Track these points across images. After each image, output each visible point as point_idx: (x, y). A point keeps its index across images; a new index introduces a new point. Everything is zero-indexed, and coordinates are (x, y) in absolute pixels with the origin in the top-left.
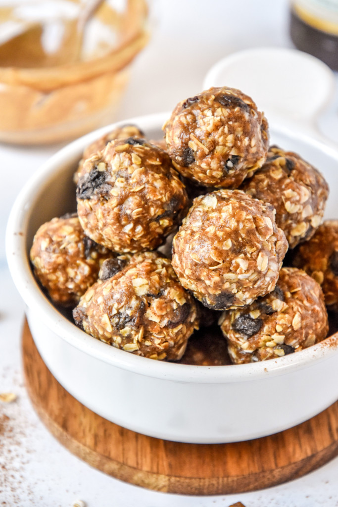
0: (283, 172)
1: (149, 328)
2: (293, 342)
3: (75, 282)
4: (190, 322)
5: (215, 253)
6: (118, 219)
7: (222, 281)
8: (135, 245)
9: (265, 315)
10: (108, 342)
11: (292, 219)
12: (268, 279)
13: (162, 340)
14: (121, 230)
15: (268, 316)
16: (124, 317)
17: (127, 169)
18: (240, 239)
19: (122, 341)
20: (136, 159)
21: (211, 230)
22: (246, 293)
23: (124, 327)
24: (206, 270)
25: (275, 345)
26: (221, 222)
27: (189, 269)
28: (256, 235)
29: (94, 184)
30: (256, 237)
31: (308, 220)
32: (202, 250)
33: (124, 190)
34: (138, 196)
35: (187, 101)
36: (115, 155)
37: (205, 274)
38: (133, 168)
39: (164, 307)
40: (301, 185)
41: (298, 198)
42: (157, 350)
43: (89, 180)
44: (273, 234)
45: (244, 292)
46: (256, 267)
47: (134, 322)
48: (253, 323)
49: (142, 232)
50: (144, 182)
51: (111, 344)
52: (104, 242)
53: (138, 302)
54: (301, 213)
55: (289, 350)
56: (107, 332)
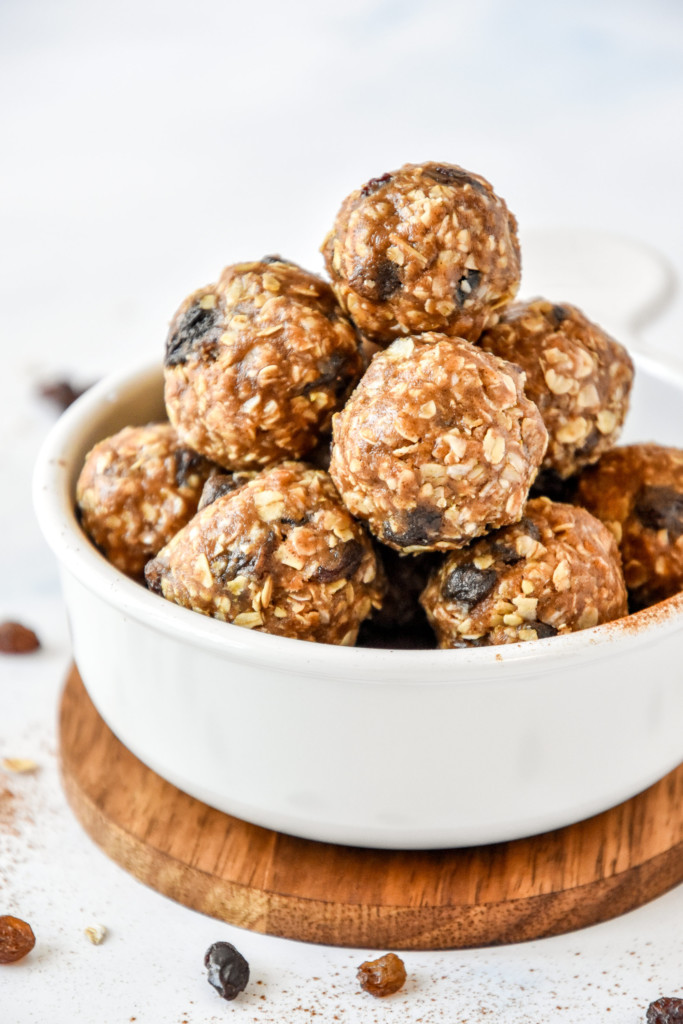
0: (544, 322)
1: (283, 579)
2: (554, 617)
3: (156, 532)
4: (362, 582)
5: (404, 425)
6: (232, 388)
7: (419, 481)
8: (264, 444)
9: (503, 565)
10: (206, 612)
11: (558, 407)
12: (505, 483)
13: (307, 606)
14: (239, 409)
15: (508, 566)
16: (235, 556)
17: (253, 300)
18: (452, 403)
19: (232, 607)
20: (270, 283)
21: (399, 389)
22: (465, 509)
23: (234, 576)
24: (388, 457)
25: (519, 620)
26: (418, 374)
27: (358, 458)
28: (482, 398)
29: (192, 331)
30: (482, 402)
31: (589, 415)
32: (380, 421)
33: (246, 334)
34: (271, 343)
35: (370, 183)
36: (233, 279)
37: (385, 465)
38: (264, 297)
39: (312, 542)
40: (578, 345)
41: (570, 365)
42: (297, 627)
43: (184, 325)
44: (515, 403)
45: (460, 508)
46: (481, 453)
47: (253, 564)
48: (479, 578)
49: (276, 413)
50: (282, 320)
51: (212, 615)
52: (209, 445)
53: (263, 531)
54: (576, 397)
55: (547, 631)
56: (204, 589)
